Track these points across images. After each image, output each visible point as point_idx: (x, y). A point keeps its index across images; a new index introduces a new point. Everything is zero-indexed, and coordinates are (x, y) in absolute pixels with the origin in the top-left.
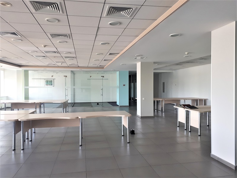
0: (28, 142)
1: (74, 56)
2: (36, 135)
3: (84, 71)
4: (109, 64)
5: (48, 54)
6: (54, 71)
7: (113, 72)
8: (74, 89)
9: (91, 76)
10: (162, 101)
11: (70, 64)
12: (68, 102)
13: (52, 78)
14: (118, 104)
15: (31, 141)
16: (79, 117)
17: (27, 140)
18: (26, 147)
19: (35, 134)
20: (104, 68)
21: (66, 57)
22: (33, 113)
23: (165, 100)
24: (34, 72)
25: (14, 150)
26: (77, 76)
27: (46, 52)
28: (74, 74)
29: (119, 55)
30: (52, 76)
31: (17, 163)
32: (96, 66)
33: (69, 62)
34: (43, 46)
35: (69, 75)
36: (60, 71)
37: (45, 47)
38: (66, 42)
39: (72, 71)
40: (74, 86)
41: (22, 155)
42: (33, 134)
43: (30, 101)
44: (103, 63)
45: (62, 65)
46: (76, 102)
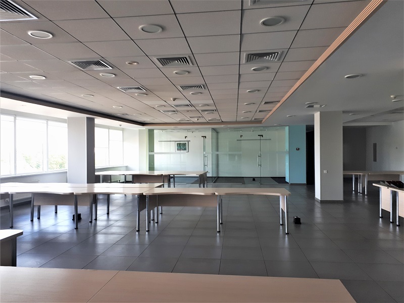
0: (153, 223)
1: (214, 108)
2: (164, 217)
3: (230, 128)
4: (268, 116)
5: (178, 109)
6: (188, 130)
7: (278, 127)
8: (217, 155)
9: (241, 136)
10: (364, 176)
11: (210, 119)
12: (206, 175)
13: (186, 140)
14: (287, 180)
15: (157, 223)
16: (216, 194)
17: (152, 221)
18: (151, 228)
19: (162, 216)
20: (263, 122)
21: (202, 111)
22: (160, 187)
23: (368, 175)
24: (161, 131)
25: (138, 231)
26: (221, 135)
27: (177, 106)
28: (217, 133)
29: (279, 104)
30: (186, 137)
31: (141, 243)
32: (250, 119)
33: (208, 117)
34: (172, 99)
35: (209, 134)
36: (197, 129)
37: (174, 100)
38: (201, 93)
39: (213, 129)
40: (217, 150)
41: (147, 236)
42: (160, 215)
43: (156, 173)
44: (259, 116)
45: (199, 121)
46: (220, 176)
